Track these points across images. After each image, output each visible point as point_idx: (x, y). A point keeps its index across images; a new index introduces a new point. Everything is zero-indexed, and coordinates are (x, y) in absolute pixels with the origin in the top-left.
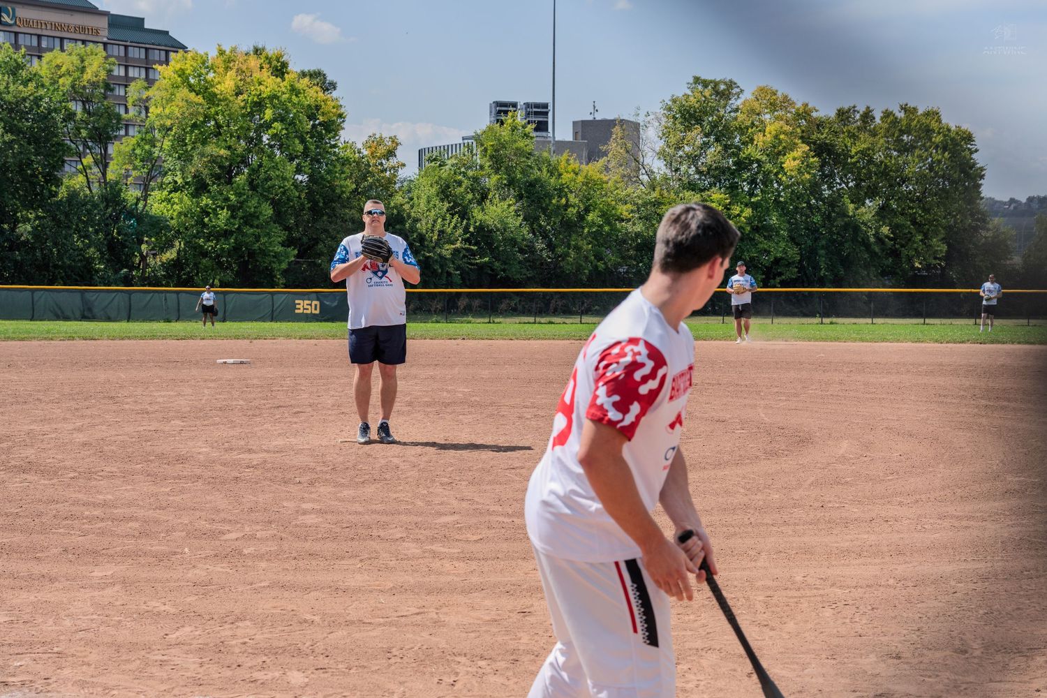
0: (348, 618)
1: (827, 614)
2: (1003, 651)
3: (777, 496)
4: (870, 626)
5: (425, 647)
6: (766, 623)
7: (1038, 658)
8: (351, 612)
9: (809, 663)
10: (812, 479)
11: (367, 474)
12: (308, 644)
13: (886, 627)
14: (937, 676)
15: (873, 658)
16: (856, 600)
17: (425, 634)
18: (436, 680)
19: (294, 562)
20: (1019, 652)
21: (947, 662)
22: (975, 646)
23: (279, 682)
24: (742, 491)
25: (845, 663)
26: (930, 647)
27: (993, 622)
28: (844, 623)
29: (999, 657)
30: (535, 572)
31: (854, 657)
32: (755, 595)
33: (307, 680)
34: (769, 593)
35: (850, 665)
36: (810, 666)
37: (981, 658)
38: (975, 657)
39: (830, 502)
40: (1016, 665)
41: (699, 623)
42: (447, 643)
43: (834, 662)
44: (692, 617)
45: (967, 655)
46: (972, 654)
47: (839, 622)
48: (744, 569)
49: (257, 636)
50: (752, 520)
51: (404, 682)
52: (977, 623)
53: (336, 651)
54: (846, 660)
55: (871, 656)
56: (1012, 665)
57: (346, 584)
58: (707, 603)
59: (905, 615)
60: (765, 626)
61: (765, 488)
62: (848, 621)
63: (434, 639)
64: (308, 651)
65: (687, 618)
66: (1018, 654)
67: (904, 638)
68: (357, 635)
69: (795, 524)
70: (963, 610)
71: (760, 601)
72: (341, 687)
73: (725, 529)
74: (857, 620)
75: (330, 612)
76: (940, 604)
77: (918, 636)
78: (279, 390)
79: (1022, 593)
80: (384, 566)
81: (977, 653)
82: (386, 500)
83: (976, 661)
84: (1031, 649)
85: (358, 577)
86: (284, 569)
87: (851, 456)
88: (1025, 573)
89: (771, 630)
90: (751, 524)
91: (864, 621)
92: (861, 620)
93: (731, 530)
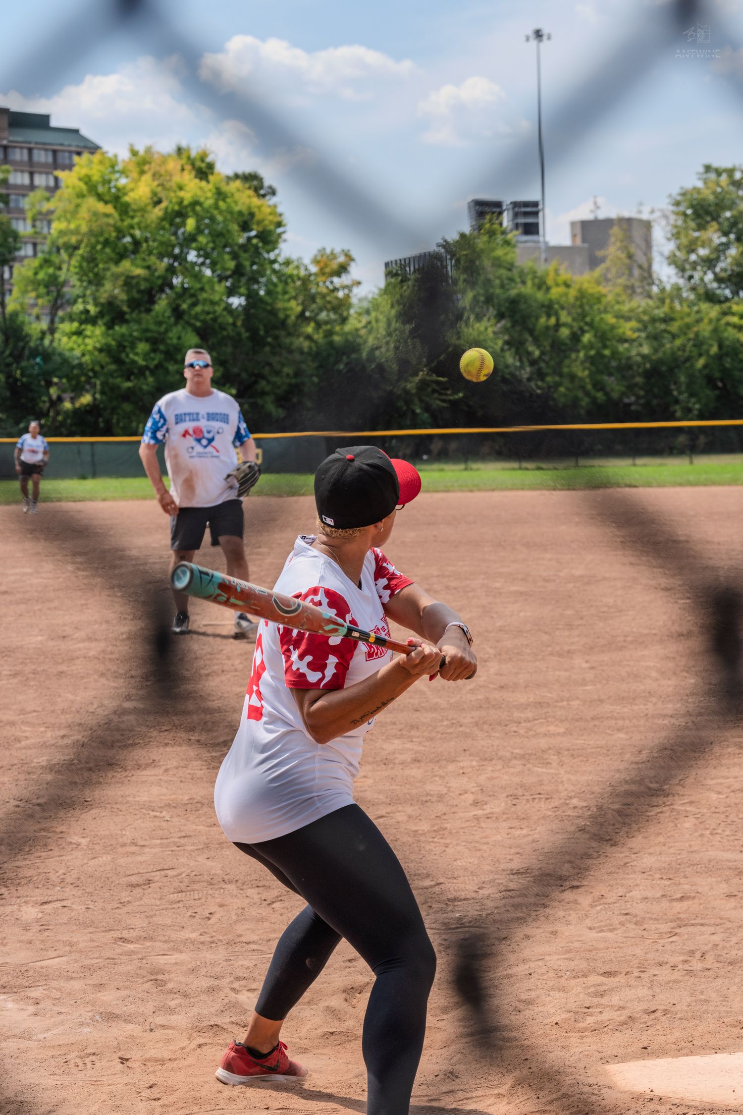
0: (120, 840)
1: (687, 825)
4: (732, 838)
5: (194, 873)
6: (608, 838)
8: (128, 833)
9: (637, 885)
11: (217, 664)
12: (61, 872)
16: (729, 806)
17: (201, 859)
18: (189, 914)
19: (86, 774)
23: (7, 918)
28: (702, 835)
30: (364, 779)
33: (40, 915)
34: (630, 800)
35: (686, 887)
36: (637, 888)
41: (530, 838)
42: (222, 869)
44: (525, 832)
47: (697, 834)
49: (6, 865)
51: (152, 916)
53: (89, 880)
54: (682, 881)
57: (137, 799)
58: (550, 813)
60: (607, 840)
62: (708, 832)
63: (209, 863)
64: (57, 880)
65: (518, 832)
68: (122, 861)
71: (613, 810)
72: (76, 924)
73: (613, 722)
74: (719, 831)
75: (104, 833)
78: (155, 563)
80: (189, 776)
82: (225, 695)
85: (155, 790)
86: (71, 783)
89: (612, 845)
90: (647, 715)
91: (727, 833)
92: (724, 831)
93: (620, 723)
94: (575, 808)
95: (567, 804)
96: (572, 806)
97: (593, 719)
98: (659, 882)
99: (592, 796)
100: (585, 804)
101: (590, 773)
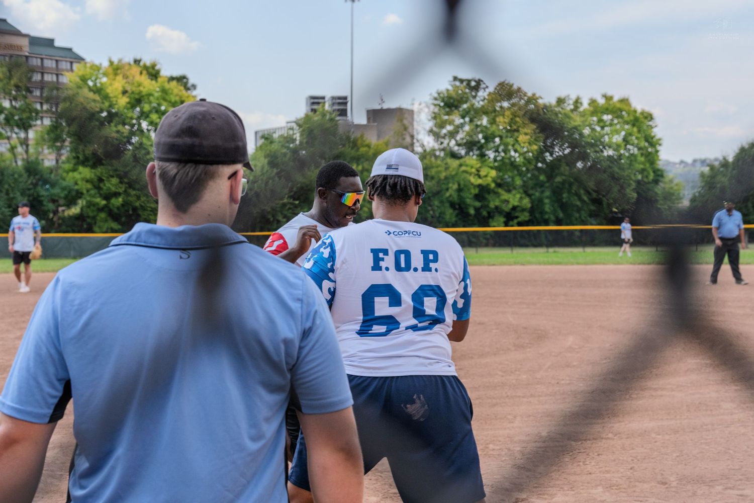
2: (692, 482)
3: (525, 377)
4: (597, 467)
7: (717, 487)
10: (549, 364)
13: (608, 467)
14: (647, 501)
15: (600, 489)
20: (704, 483)
21: (653, 491)
22: (672, 479)
24: (500, 373)
25: (581, 493)
26: (640, 480)
27: (683, 462)
29: (689, 487)
31: (588, 489)
32: (514, 447)
35: (585, 495)
37: (677, 487)
38: (672, 487)
39: (563, 380)
40: (702, 492)
43: (573, 493)
45: (666, 486)
46: (670, 485)
48: (505, 429)
50: (509, 394)
52: (672, 463)
54: (581, 491)
55: (599, 488)
56: (699, 492)
59: (621, 458)
61: (516, 371)
62: (581, 463)
66: (702, 485)
67: (621, 475)
69: (539, 396)
70: (662, 454)
74: (588, 463)
76: (645, 450)
77: (631, 473)
79: (702, 441)
81: (674, 484)
83: (674, 489)
84: (712, 481)
87: (577, 347)
88: (705, 427)
90: (508, 396)
91: (593, 464)
92: (590, 463)
93: (494, 401)
94: (493, 450)
95: (487, 448)
96: (491, 448)
97: (477, 399)
98: (568, 492)
99: (501, 443)
100: (498, 447)
101: (491, 429)
